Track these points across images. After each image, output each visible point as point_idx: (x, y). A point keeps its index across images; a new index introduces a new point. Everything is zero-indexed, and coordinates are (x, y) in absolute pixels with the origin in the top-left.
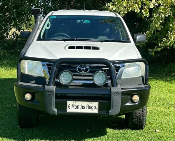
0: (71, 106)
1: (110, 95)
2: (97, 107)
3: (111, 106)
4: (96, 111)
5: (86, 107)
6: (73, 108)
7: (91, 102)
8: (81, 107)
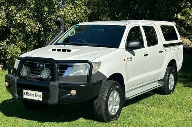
0: (26, 93)
1: (49, 87)
2: (42, 96)
3: (50, 96)
4: (41, 99)
5: (35, 95)
6: (27, 95)
7: (37, 92)
8: (32, 95)
